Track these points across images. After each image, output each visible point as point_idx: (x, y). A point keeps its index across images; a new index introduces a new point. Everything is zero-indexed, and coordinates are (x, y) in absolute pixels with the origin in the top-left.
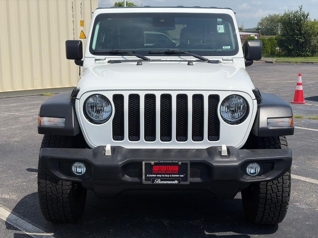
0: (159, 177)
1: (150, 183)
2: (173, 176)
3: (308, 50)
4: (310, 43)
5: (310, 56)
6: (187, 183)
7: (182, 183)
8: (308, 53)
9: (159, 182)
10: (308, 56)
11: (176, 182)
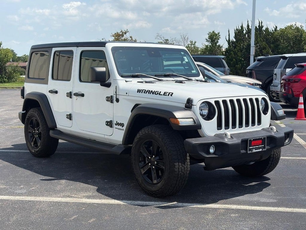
0: (254, 148)
1: (250, 152)
2: (260, 146)
3: (4, 76)
4: (5, 70)
5: (7, 82)
6: (265, 149)
7: (264, 150)
8: (5, 80)
9: (254, 151)
10: (5, 82)
11: (261, 150)
